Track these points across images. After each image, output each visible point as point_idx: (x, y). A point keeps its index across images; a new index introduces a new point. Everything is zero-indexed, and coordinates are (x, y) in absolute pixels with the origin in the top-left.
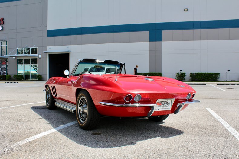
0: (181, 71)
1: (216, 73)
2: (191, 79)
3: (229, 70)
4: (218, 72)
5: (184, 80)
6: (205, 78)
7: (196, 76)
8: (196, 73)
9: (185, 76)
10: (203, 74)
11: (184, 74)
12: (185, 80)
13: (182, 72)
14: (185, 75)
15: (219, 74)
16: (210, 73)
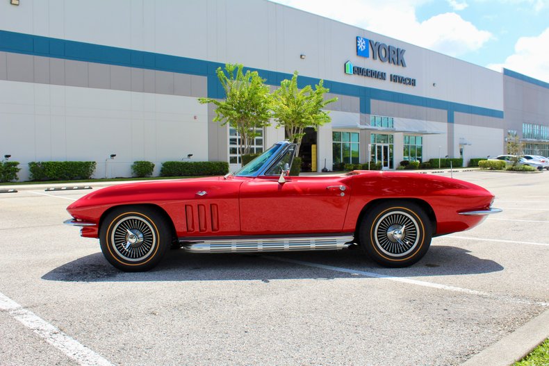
0: (7, 156)
1: (88, 161)
2: (31, 177)
3: (113, 156)
4: (92, 161)
5: (14, 180)
6: (63, 173)
7: (44, 170)
8: (43, 163)
9: (17, 170)
10: (61, 163)
11: (15, 164)
12: (17, 179)
13: (10, 160)
14: (18, 167)
15: (94, 162)
16: (76, 163)
